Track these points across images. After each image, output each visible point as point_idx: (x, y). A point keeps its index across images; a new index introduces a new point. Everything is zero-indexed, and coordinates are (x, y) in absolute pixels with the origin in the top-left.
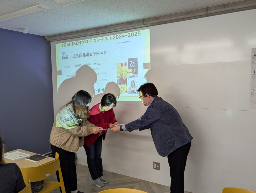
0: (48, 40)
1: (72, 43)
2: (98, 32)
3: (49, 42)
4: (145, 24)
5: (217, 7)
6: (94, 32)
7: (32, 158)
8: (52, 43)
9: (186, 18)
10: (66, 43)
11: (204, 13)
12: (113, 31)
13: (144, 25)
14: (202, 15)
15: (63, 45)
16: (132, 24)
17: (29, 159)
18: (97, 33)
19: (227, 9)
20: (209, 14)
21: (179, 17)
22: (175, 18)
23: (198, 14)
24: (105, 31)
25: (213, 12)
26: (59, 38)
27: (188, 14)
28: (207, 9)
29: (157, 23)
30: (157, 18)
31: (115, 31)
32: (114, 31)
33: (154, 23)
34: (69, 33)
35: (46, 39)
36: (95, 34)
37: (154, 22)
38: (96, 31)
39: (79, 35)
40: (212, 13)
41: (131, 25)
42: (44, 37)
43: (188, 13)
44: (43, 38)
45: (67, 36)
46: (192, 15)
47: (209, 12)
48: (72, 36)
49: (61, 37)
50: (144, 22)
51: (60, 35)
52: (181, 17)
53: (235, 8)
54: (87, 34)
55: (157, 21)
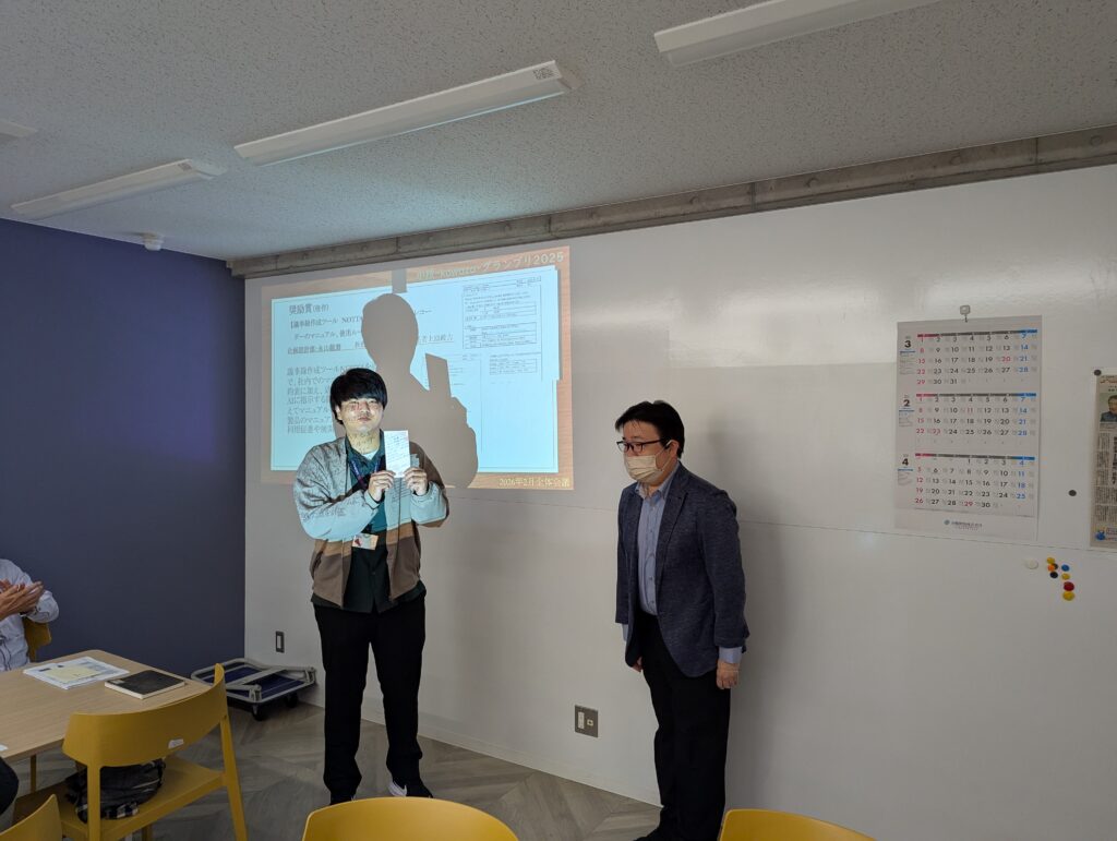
2: (401, 250)
3: (241, 280)
4: (553, 228)
5: (784, 181)
6: (387, 251)
7: (129, 683)
8: (248, 283)
9: (684, 215)
11: (741, 201)
12: (448, 249)
13: (550, 232)
14: (736, 207)
16: (511, 229)
17: (120, 685)
18: (396, 256)
19: (815, 189)
20: (758, 204)
21: (662, 212)
22: (651, 213)
23: (725, 203)
24: (424, 250)
25: (771, 197)
27: (691, 202)
28: (752, 188)
29: (594, 227)
30: (591, 212)
31: (458, 248)
32: (453, 249)
33: (583, 228)
34: (305, 253)
35: (230, 270)
36: (393, 256)
37: (582, 223)
38: (394, 249)
39: (338, 259)
40: (769, 202)
41: (510, 233)
42: (224, 262)
43: (690, 198)
44: (219, 264)
45: (300, 263)
46: (704, 204)
47: (758, 199)
48: (319, 260)
49: (280, 266)
50: (550, 222)
51: (277, 257)
52: (670, 211)
53: (842, 186)
54: (363, 256)
55: (591, 222)
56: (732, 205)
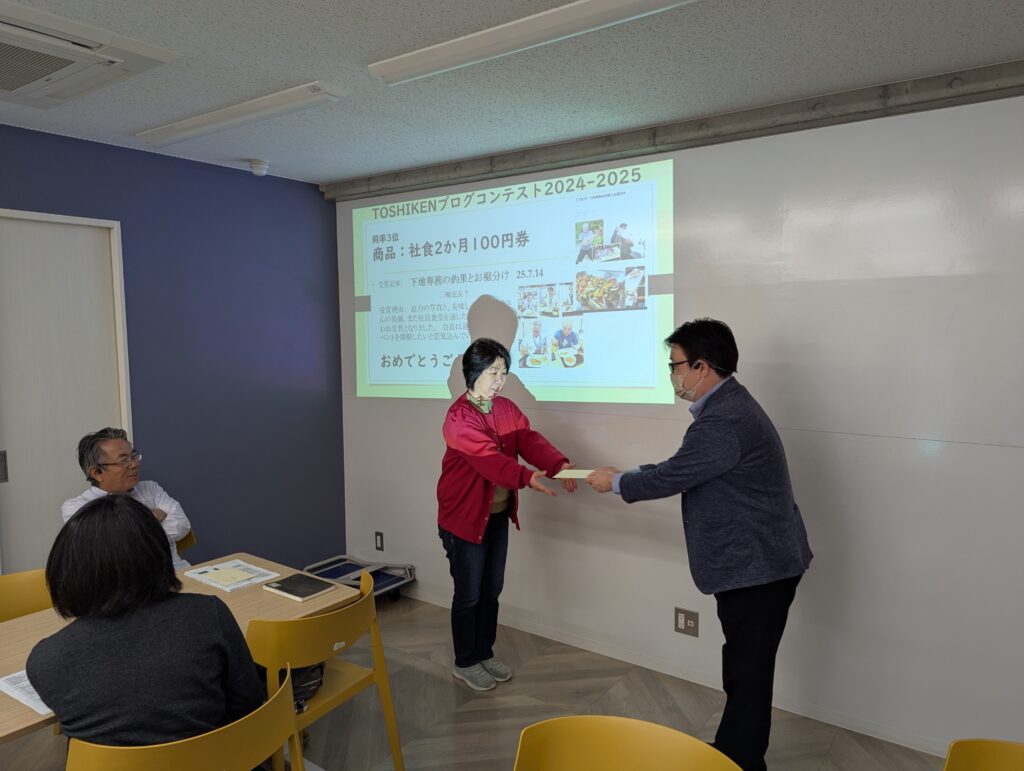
0: (327, 196)
1: (408, 205)
2: (494, 169)
3: (332, 203)
4: (657, 141)
5: (923, 83)
6: (481, 170)
9: (804, 122)
10: (388, 206)
11: (873, 105)
12: (544, 166)
13: (654, 145)
14: (865, 112)
15: (378, 212)
16: (611, 144)
18: (491, 175)
19: (957, 89)
20: (891, 108)
21: (780, 120)
22: (767, 122)
23: (853, 108)
24: (519, 168)
25: (906, 99)
26: (365, 189)
27: (814, 108)
28: (885, 91)
29: (703, 138)
31: (554, 165)
32: (549, 166)
33: (691, 140)
34: (397, 175)
35: (323, 194)
36: (485, 176)
37: (690, 135)
38: (488, 168)
39: (431, 179)
40: (904, 105)
41: (610, 148)
42: (318, 186)
43: (814, 104)
44: (314, 188)
45: (392, 185)
46: (829, 110)
47: (892, 102)
48: (408, 182)
49: (372, 188)
50: (654, 135)
51: (369, 179)
52: (789, 118)
53: (991, 85)
54: (456, 176)
55: (701, 133)
56: (862, 110)
